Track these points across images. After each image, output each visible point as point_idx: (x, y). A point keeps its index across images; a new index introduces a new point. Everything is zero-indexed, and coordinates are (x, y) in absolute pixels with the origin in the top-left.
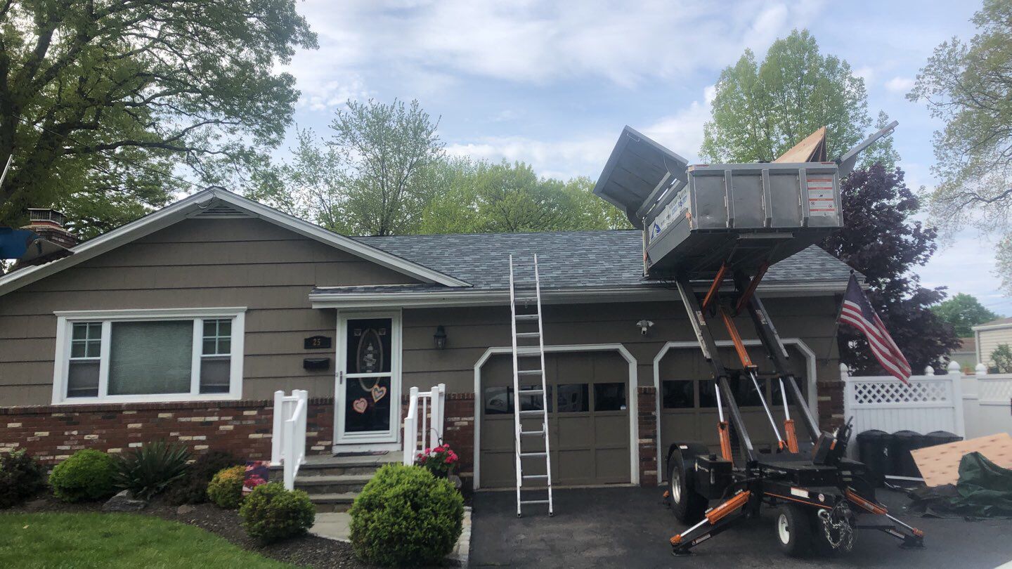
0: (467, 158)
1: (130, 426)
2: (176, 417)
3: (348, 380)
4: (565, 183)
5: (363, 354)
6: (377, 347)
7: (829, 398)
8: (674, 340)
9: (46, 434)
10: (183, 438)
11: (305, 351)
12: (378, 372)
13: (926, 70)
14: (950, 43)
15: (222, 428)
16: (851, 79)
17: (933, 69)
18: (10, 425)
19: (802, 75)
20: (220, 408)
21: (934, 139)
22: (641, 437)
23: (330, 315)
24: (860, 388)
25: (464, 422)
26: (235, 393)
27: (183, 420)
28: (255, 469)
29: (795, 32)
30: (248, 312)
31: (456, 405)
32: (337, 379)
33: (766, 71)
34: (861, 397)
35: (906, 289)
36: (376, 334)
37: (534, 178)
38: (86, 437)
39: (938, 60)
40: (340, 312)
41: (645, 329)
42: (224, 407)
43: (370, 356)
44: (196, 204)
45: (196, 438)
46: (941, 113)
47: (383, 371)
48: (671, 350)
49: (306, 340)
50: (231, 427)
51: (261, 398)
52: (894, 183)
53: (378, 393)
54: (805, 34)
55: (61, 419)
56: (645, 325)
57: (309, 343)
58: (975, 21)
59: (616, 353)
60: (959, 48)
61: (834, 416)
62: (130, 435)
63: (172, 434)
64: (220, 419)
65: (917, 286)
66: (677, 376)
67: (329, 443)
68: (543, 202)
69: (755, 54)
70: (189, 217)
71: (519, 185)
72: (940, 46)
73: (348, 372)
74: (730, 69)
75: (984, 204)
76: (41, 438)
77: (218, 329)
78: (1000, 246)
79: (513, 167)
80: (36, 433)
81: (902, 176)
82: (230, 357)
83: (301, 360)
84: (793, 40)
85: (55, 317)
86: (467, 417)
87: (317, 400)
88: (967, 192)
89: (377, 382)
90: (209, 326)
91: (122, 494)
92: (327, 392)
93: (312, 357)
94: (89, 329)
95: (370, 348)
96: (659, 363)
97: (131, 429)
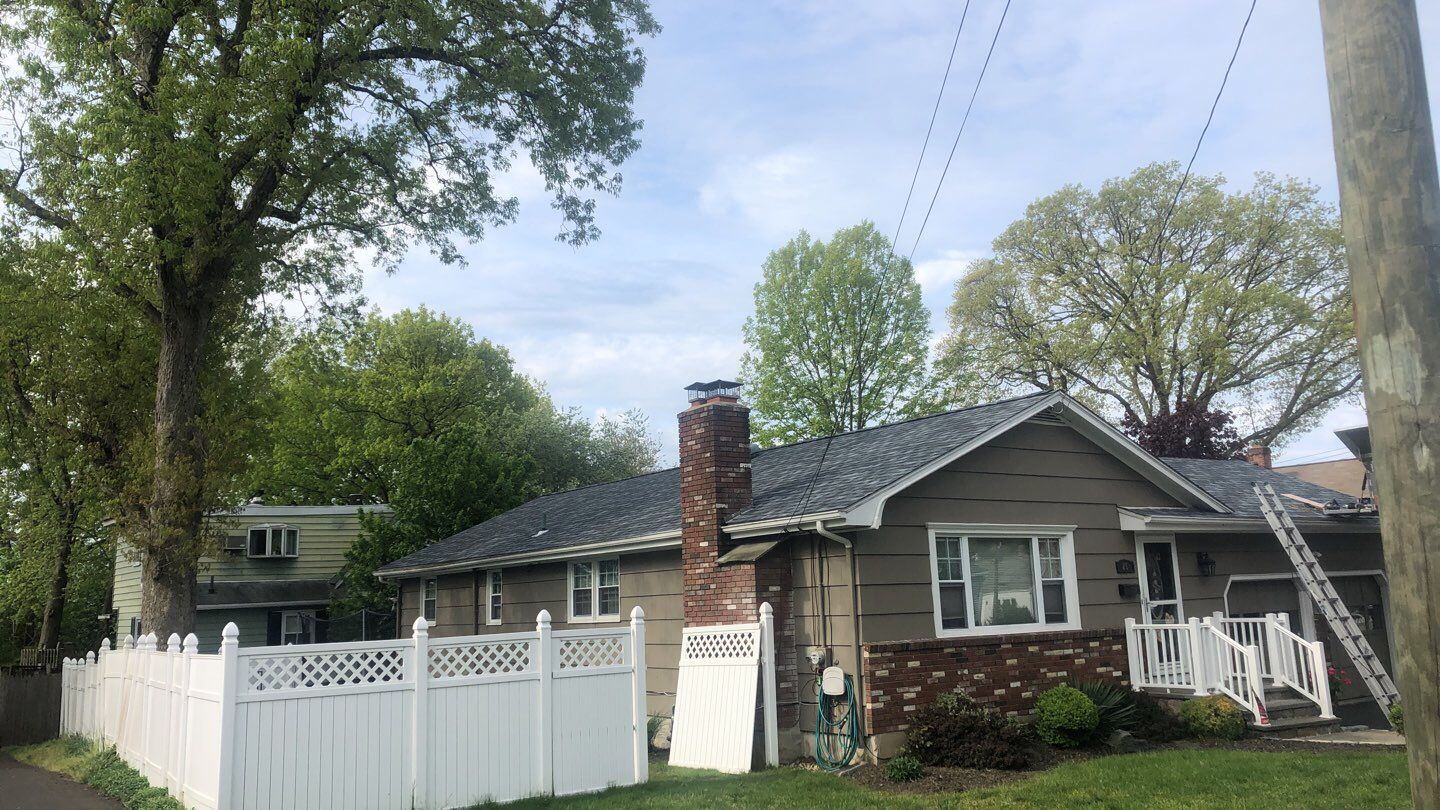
1: (1009, 662)
2: (1041, 651)
9: (942, 674)
10: (1050, 675)
11: (1119, 576)
12: (1163, 599)
15: (1076, 661)
18: (911, 664)
23: (1130, 537)
26: (1074, 622)
27: (1047, 653)
30: (1075, 531)
32: (1143, 607)
38: (975, 677)
40: (1137, 535)
42: (1075, 638)
43: (1156, 582)
45: (1060, 674)
47: (1172, 598)
49: (1116, 563)
50: (1083, 661)
51: (1111, 625)
55: (952, 654)
57: (1119, 567)
63: (1042, 671)
64: (1074, 651)
73: (1151, 599)
76: (939, 678)
77: (1051, 546)
80: (934, 673)
83: (1114, 588)
85: (925, 528)
89: (1167, 610)
90: (1042, 546)
91: (1125, 734)
92: (1139, 621)
93: (1123, 582)
94: (948, 545)
95: (1155, 574)
97: (1010, 666)
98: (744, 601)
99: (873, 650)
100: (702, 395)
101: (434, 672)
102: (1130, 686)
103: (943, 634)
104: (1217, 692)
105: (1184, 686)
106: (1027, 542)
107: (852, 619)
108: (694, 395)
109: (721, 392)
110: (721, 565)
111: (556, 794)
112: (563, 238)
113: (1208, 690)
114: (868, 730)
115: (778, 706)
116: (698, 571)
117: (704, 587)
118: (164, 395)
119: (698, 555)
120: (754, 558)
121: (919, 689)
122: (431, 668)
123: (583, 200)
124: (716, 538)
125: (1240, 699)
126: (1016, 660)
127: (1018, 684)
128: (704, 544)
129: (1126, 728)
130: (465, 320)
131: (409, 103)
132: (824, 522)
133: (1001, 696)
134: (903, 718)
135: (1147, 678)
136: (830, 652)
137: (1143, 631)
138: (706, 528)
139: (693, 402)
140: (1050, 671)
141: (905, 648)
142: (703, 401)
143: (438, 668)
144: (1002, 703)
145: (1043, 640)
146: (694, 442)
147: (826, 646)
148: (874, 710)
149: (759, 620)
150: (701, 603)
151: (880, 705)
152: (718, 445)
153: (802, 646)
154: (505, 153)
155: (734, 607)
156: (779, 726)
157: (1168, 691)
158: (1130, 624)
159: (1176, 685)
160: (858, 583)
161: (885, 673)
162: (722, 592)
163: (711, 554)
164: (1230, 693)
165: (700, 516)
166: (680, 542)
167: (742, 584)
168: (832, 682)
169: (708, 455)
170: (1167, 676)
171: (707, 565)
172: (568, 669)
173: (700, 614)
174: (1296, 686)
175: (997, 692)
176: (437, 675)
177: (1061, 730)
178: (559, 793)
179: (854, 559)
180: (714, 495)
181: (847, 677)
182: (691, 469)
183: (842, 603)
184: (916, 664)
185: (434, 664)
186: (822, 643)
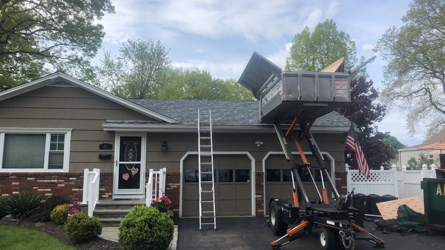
0: (181, 68)
1: (13, 183)
2: (36, 180)
3: (120, 165)
4: (224, 81)
5: (127, 153)
6: (134, 150)
7: (340, 179)
8: (272, 151)
10: (39, 190)
12: (135, 161)
13: (381, 40)
14: (392, 29)
15: (59, 185)
16: (350, 41)
17: (384, 39)
19: (330, 39)
20: (58, 176)
21: (383, 69)
22: (256, 194)
23: (112, 134)
24: (354, 175)
25: (175, 186)
26: (66, 169)
27: (39, 181)
28: (74, 205)
29: (327, 20)
30: (72, 131)
31: (171, 178)
32: (115, 164)
33: (314, 36)
34: (354, 179)
35: (372, 132)
36: (134, 144)
37: (211, 78)
39: (387, 36)
40: (117, 133)
41: (259, 145)
42: (60, 176)
43: (131, 154)
44: (49, 79)
45: (46, 190)
46: (387, 58)
47: (137, 161)
48: (270, 155)
49: (100, 145)
50: (63, 185)
51: (78, 172)
52: (369, 86)
53: (134, 171)
54: (332, 21)
56: (259, 144)
57: (101, 147)
58: (403, 20)
59: (246, 156)
60: (396, 31)
61: (342, 187)
62: (13, 188)
63: (34, 188)
64: (58, 181)
65: (377, 131)
66: (273, 167)
67: (111, 194)
68: (214, 89)
69: (310, 29)
70: (46, 85)
71: (204, 81)
72: (388, 30)
73: (120, 161)
74: (299, 35)
75: (402, 98)
78: (408, 116)
79: (201, 73)
81: (372, 83)
82: (63, 152)
83: (97, 154)
84: (326, 23)
86: (176, 183)
87: (105, 174)
88: (395, 92)
89: (134, 166)
90: (53, 137)
93: (102, 153)
96: (265, 161)
97: (14, 185)
106: (44, 135)
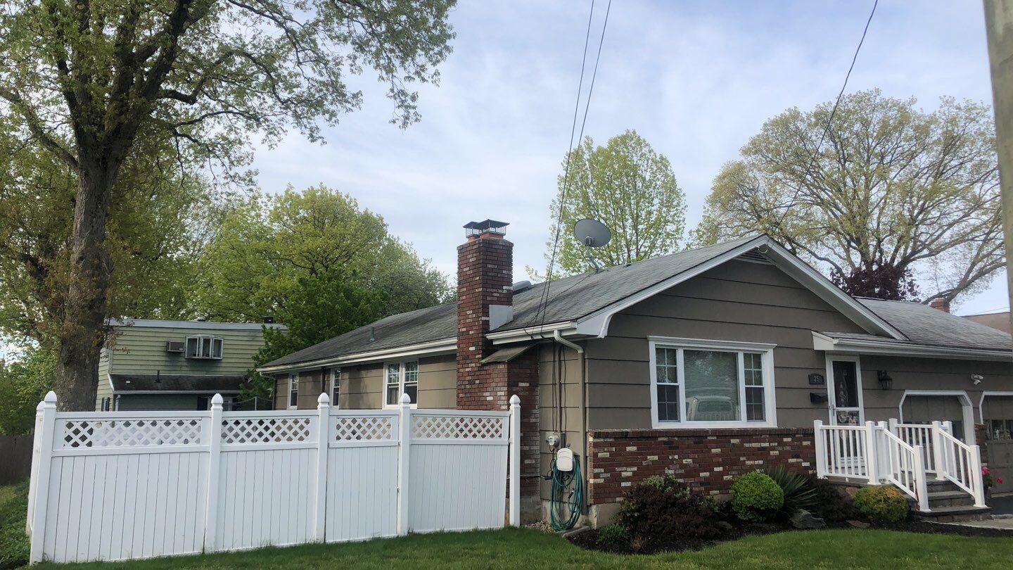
1: (714, 451)
2: (742, 442)
3: (838, 413)
5: (839, 391)
6: (844, 385)
8: (987, 390)
9: (656, 458)
10: (748, 463)
11: (811, 386)
12: (848, 406)
18: (629, 449)
23: (822, 356)
26: (771, 421)
27: (747, 445)
32: (830, 412)
36: (843, 374)
38: (684, 461)
40: (828, 354)
43: (842, 393)
45: (757, 462)
47: (855, 406)
49: (810, 376)
55: (665, 443)
56: (978, 379)
57: (812, 380)
63: (742, 459)
73: (837, 406)
76: (653, 461)
77: (754, 360)
80: (648, 457)
82: (763, 388)
83: (808, 393)
85: (646, 340)
89: (851, 415)
90: (747, 356)
91: (805, 512)
92: (826, 422)
93: (814, 392)
94: (667, 354)
95: (841, 386)
96: (982, 405)
97: (714, 454)
98: (499, 394)
99: (596, 436)
100: (477, 232)
101: (227, 439)
102: (815, 475)
103: (657, 425)
104: (887, 483)
105: (860, 476)
106: (733, 356)
107: (581, 410)
108: (471, 231)
109: (492, 230)
110: (483, 365)
111: (327, 541)
112: (394, 122)
113: (880, 480)
114: (590, 501)
115: (521, 478)
116: (467, 370)
117: (471, 383)
118: (79, 226)
119: (468, 357)
120: (506, 360)
121: (635, 469)
122: (224, 436)
123: (410, 93)
124: (480, 344)
125: (906, 489)
126: (720, 450)
127: (721, 469)
128: (472, 349)
129: (806, 508)
130: (352, 196)
131: (289, 24)
132: (561, 331)
133: (705, 478)
134: (619, 492)
135: (830, 469)
136: (564, 436)
137: (828, 431)
138: (474, 336)
139: (469, 237)
140: (748, 459)
141: (625, 436)
142: (477, 236)
143: (230, 435)
144: (707, 483)
145: (744, 434)
146: (468, 269)
147: (562, 432)
148: (596, 485)
149: (509, 409)
150: (468, 395)
151: (602, 481)
152: (485, 272)
153: (543, 432)
154: (359, 62)
155: (491, 398)
156: (522, 494)
157: (847, 480)
158: (818, 425)
159: (853, 476)
160: (587, 381)
161: (607, 455)
162: (483, 387)
163: (477, 356)
164: (899, 484)
165: (470, 327)
166: (455, 347)
167: (497, 380)
168: (564, 461)
169: (478, 278)
170: (846, 469)
171: (473, 365)
172: (343, 441)
173: (467, 403)
174: (955, 480)
175: (702, 474)
176: (230, 441)
177: (751, 508)
178: (330, 540)
179: (585, 362)
180: (480, 310)
181: (576, 456)
182: (465, 289)
183: (573, 397)
184: (634, 449)
185: (227, 432)
186: (558, 429)
